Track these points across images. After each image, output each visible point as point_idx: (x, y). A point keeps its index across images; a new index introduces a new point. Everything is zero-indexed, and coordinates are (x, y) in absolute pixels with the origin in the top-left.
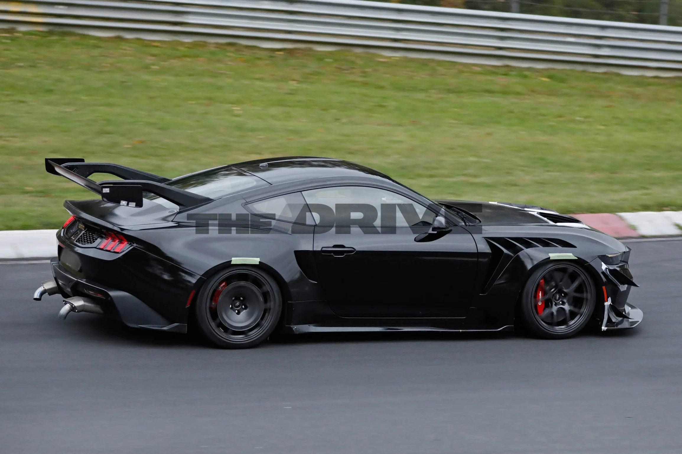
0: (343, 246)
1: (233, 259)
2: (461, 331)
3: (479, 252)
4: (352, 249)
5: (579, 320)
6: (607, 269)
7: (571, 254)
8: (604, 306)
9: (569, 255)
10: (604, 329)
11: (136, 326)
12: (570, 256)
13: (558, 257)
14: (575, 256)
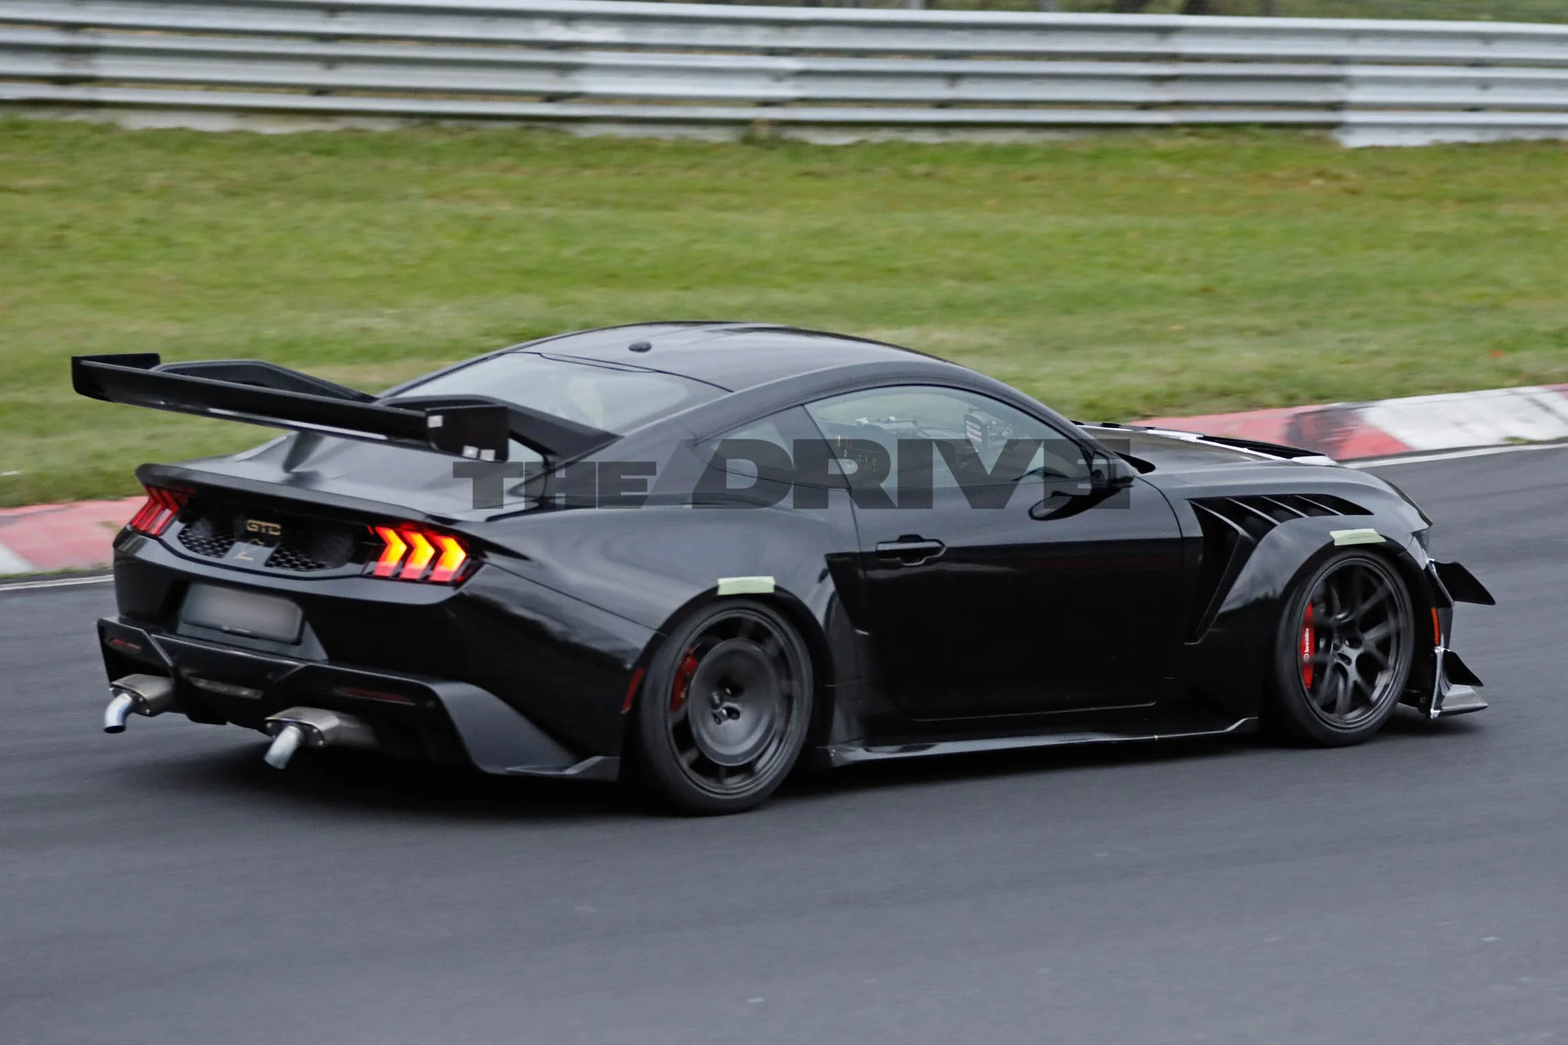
0: (916, 538)
1: (722, 582)
2: (1156, 737)
3: (1184, 536)
4: (936, 545)
5: (1386, 694)
6: (1433, 565)
7: (1372, 531)
8: (1435, 655)
9: (1364, 533)
10: (1435, 713)
11: (499, 771)
12: (1371, 535)
13: (1351, 538)
14: (1381, 535)
